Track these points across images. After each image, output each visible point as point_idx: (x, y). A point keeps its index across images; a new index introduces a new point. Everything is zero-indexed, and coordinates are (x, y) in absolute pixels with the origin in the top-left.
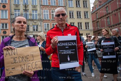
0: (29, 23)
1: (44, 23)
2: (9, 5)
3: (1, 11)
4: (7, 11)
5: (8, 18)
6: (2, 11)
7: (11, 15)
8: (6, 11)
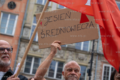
0: (65, 57)
1: (104, 65)
2: (24, 5)
3: (2, 14)
4: (17, 17)
5: (13, 34)
6: (6, 14)
7: (24, 27)
8: (13, 16)
